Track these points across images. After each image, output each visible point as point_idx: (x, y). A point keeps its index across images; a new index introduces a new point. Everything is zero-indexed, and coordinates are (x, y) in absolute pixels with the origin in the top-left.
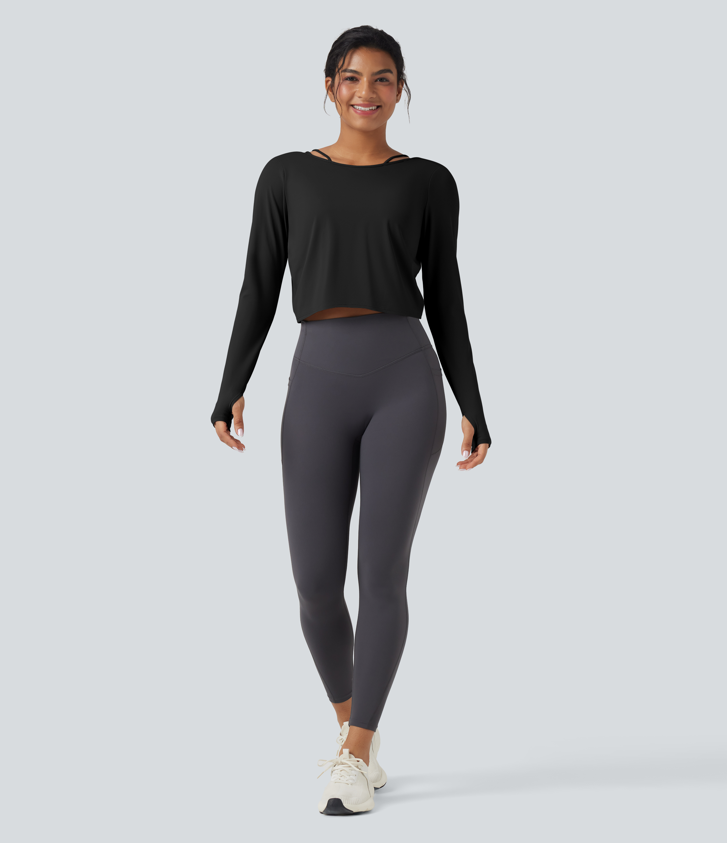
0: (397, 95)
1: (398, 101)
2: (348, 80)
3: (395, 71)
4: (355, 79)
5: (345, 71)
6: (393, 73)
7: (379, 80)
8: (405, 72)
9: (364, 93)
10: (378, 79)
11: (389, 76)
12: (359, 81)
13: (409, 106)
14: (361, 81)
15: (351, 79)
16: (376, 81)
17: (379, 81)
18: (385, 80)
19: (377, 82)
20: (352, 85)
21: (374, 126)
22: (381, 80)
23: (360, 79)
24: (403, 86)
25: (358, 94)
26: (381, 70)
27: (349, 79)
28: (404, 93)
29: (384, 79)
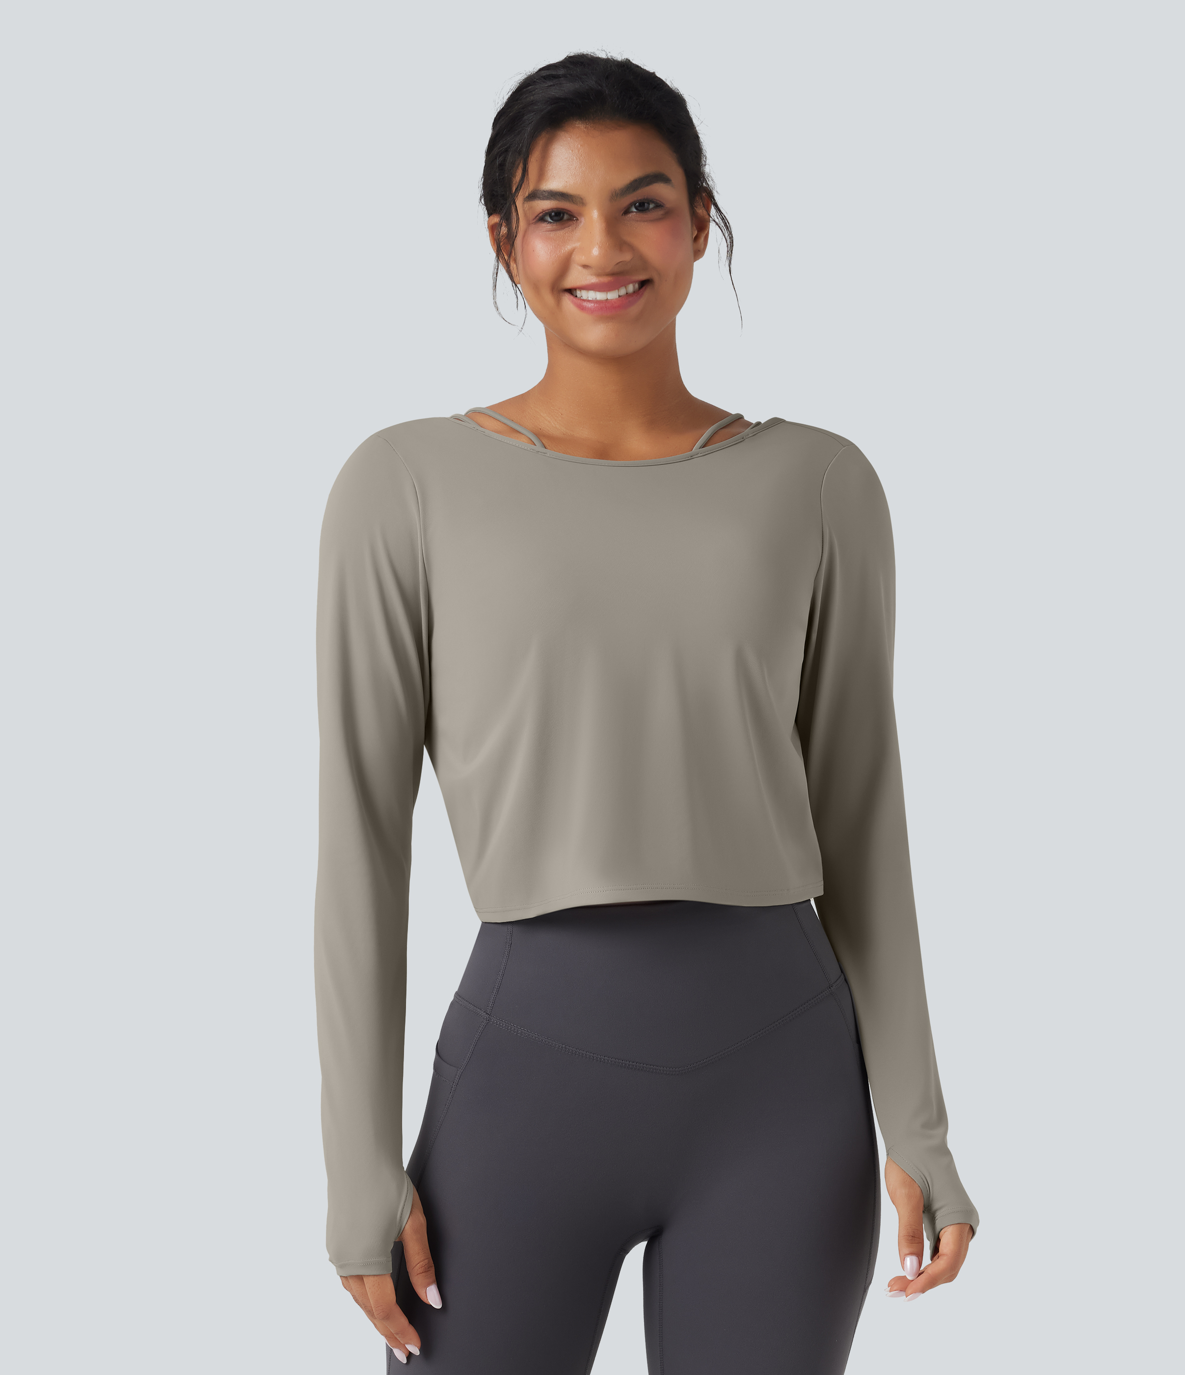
0: (696, 239)
1: (698, 253)
2: (546, 221)
3: (677, 174)
4: (566, 217)
5: (533, 196)
6: (673, 181)
7: (636, 208)
8: (707, 169)
9: (595, 252)
10: (633, 204)
11: (660, 190)
12: (577, 219)
13: (732, 266)
14: (583, 220)
15: (555, 218)
16: (627, 211)
17: (635, 210)
18: (651, 206)
19: (630, 215)
20: (561, 233)
21: (638, 340)
22: (642, 206)
23: (581, 215)
24: (708, 211)
25: (579, 258)
26: (635, 181)
27: (551, 217)
28: (714, 232)
29: (649, 204)
